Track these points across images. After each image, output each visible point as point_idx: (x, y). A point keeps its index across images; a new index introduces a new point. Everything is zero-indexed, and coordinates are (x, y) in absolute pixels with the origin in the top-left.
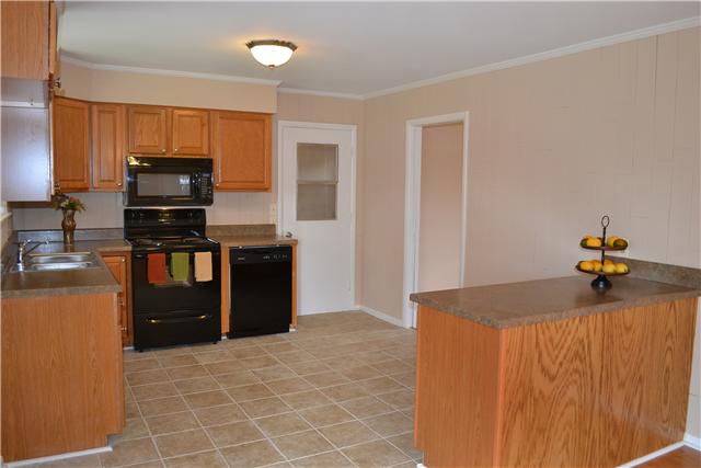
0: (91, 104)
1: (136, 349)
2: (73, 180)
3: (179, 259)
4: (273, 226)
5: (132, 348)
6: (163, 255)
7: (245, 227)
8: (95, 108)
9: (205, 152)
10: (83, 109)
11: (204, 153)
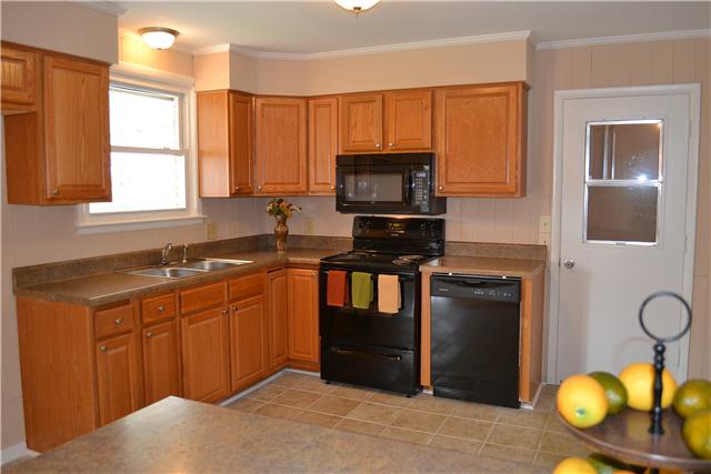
0: (307, 99)
1: (322, 377)
2: (282, 184)
3: (360, 279)
4: (543, 249)
5: (319, 375)
6: (343, 273)
7: (500, 247)
8: (312, 102)
9: (428, 145)
10: (298, 106)
11: (425, 144)
